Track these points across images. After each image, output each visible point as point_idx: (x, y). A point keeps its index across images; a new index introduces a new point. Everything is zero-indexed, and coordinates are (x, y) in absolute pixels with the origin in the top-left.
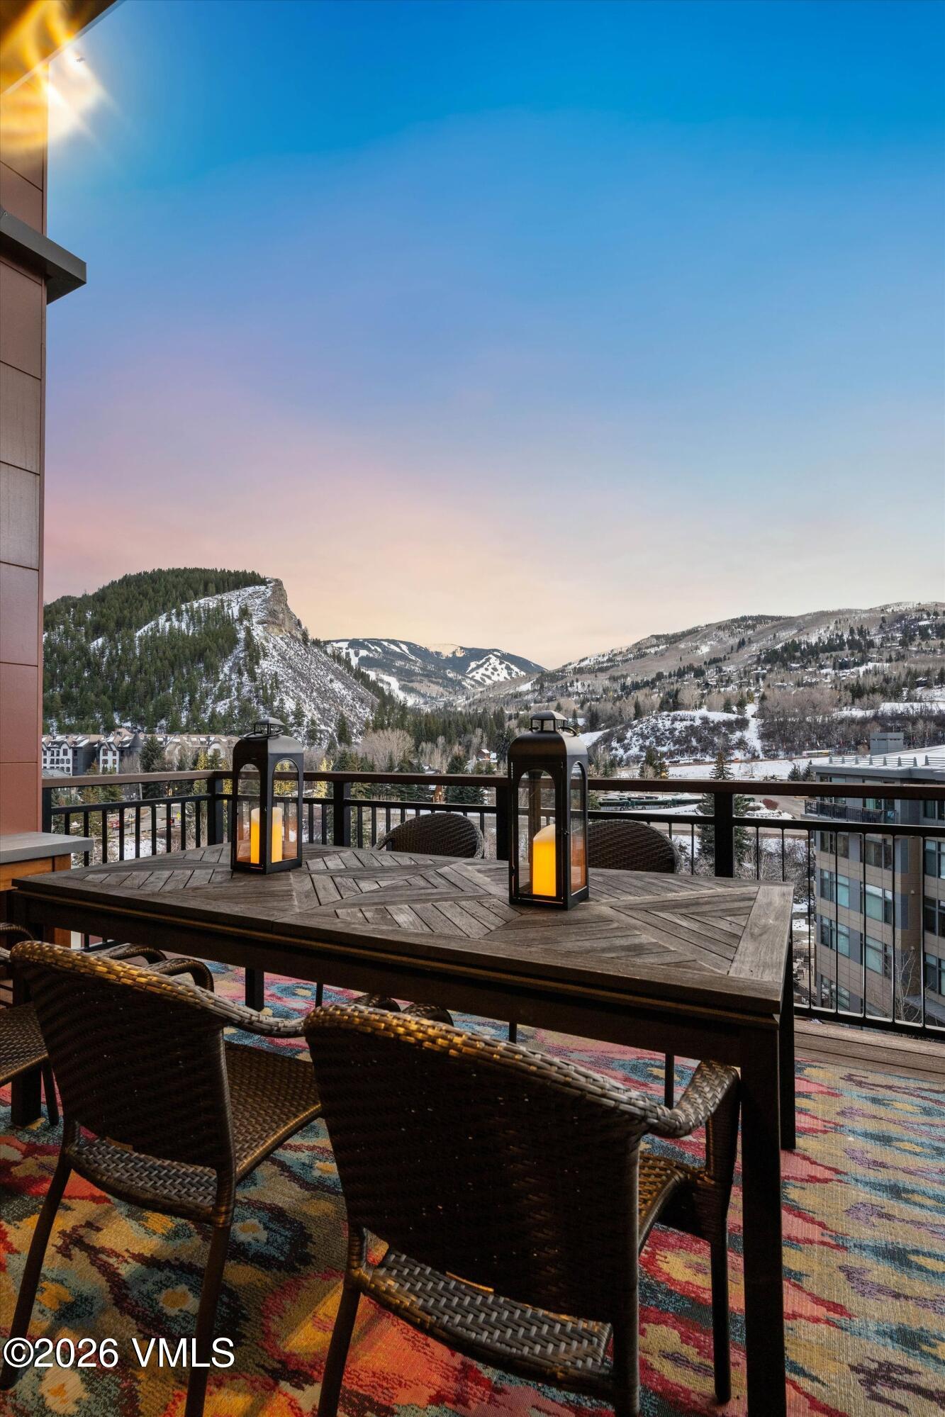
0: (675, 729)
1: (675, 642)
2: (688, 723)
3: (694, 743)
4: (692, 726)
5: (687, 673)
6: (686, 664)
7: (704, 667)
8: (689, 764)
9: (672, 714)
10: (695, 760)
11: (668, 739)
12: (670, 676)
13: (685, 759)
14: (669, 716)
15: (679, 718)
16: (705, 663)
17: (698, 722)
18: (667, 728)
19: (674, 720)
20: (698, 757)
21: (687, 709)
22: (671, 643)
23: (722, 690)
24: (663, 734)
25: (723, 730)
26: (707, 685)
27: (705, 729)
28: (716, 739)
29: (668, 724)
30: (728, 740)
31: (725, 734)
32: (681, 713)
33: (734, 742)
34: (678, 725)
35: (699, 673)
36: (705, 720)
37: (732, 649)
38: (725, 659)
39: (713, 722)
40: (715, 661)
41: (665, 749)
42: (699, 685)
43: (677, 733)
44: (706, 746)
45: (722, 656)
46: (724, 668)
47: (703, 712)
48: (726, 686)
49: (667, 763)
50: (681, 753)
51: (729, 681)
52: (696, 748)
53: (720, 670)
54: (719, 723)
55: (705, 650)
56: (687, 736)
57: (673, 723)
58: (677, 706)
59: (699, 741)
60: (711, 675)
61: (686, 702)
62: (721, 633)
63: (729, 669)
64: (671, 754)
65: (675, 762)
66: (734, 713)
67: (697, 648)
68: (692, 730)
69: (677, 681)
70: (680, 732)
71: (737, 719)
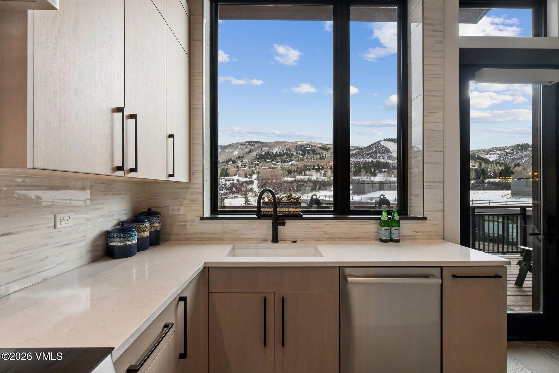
0: (227, 184)
1: (225, 149)
2: (231, 182)
3: (234, 189)
4: (233, 183)
5: (230, 162)
6: (228, 158)
7: (236, 160)
8: (232, 198)
9: (225, 178)
10: (234, 196)
11: (224, 188)
12: (223, 162)
13: (231, 196)
14: (224, 179)
15: (228, 180)
16: (237, 158)
17: (235, 182)
18: (223, 184)
19: (226, 180)
20: (236, 195)
21: (231, 176)
22: (223, 149)
23: (243, 169)
24: (222, 186)
25: (245, 184)
26: (237, 167)
27: (238, 184)
28: (242, 188)
29: (224, 182)
30: (246, 189)
31: (246, 186)
32: (229, 178)
33: (249, 189)
34: (228, 182)
35: (234, 162)
36: (238, 181)
37: (246, 153)
38: (244, 157)
39: (241, 181)
40: (240, 158)
41: (223, 192)
42: (234, 167)
43: (227, 186)
44: (239, 191)
45: (243, 156)
46: (244, 160)
47: (237, 177)
48: (244, 167)
49: (224, 197)
50: (229, 193)
51: (245, 166)
52: (235, 192)
53: (242, 161)
54: (243, 182)
55: (236, 153)
56: (231, 187)
57: (226, 182)
58: (227, 175)
59: (236, 189)
60: (239, 163)
61: (231, 173)
62: (242, 147)
63: (245, 161)
64: (225, 194)
65: (227, 197)
66: (248, 178)
67: (233, 152)
68: (233, 185)
69: (226, 165)
70: (229, 185)
71: (250, 181)
